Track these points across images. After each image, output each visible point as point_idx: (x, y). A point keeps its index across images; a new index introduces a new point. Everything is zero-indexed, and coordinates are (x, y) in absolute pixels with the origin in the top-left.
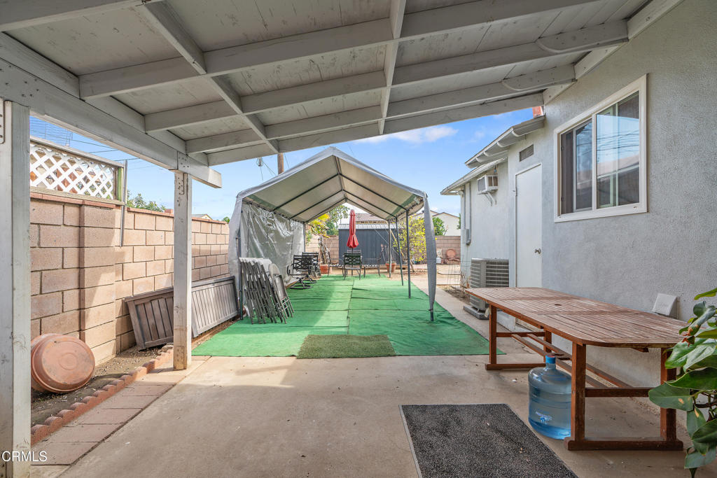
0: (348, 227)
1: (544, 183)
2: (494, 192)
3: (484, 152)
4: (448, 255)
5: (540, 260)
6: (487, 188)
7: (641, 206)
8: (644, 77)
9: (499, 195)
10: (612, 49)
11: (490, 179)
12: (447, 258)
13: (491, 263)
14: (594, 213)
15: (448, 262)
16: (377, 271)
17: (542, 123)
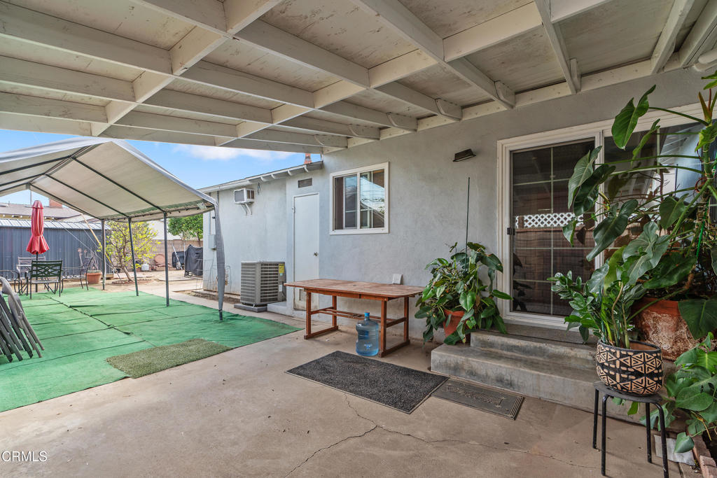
0: (27, 223)
1: (321, 207)
2: (250, 204)
3: (272, 174)
4: (157, 260)
5: (318, 260)
6: (246, 200)
7: (385, 229)
8: (388, 163)
9: (256, 207)
10: (370, 141)
11: (248, 192)
12: (156, 263)
13: (266, 265)
14: (358, 231)
15: (158, 269)
16: (80, 283)
17: (321, 166)
